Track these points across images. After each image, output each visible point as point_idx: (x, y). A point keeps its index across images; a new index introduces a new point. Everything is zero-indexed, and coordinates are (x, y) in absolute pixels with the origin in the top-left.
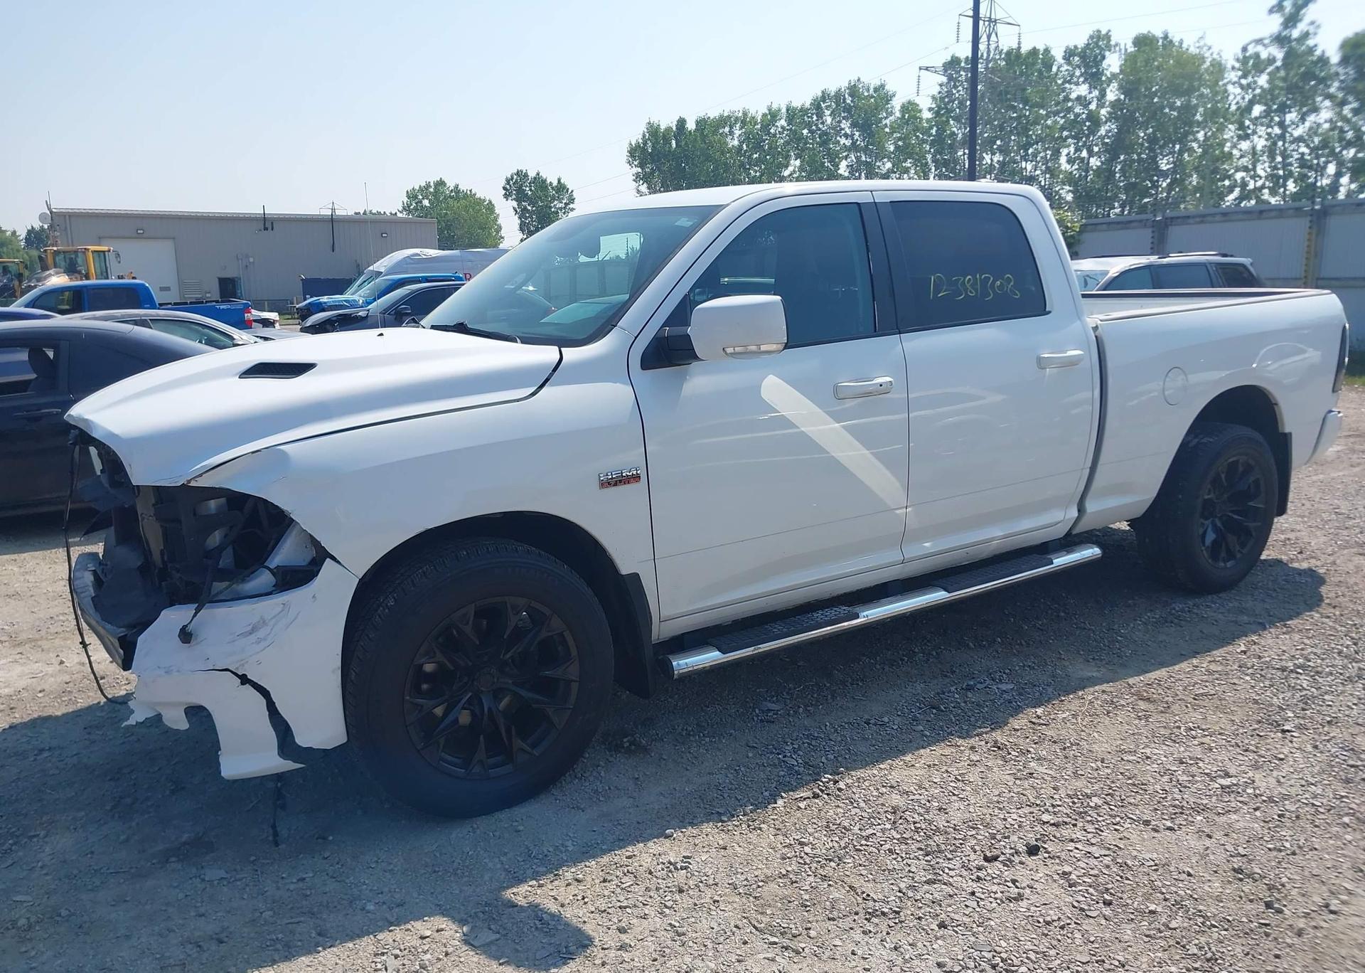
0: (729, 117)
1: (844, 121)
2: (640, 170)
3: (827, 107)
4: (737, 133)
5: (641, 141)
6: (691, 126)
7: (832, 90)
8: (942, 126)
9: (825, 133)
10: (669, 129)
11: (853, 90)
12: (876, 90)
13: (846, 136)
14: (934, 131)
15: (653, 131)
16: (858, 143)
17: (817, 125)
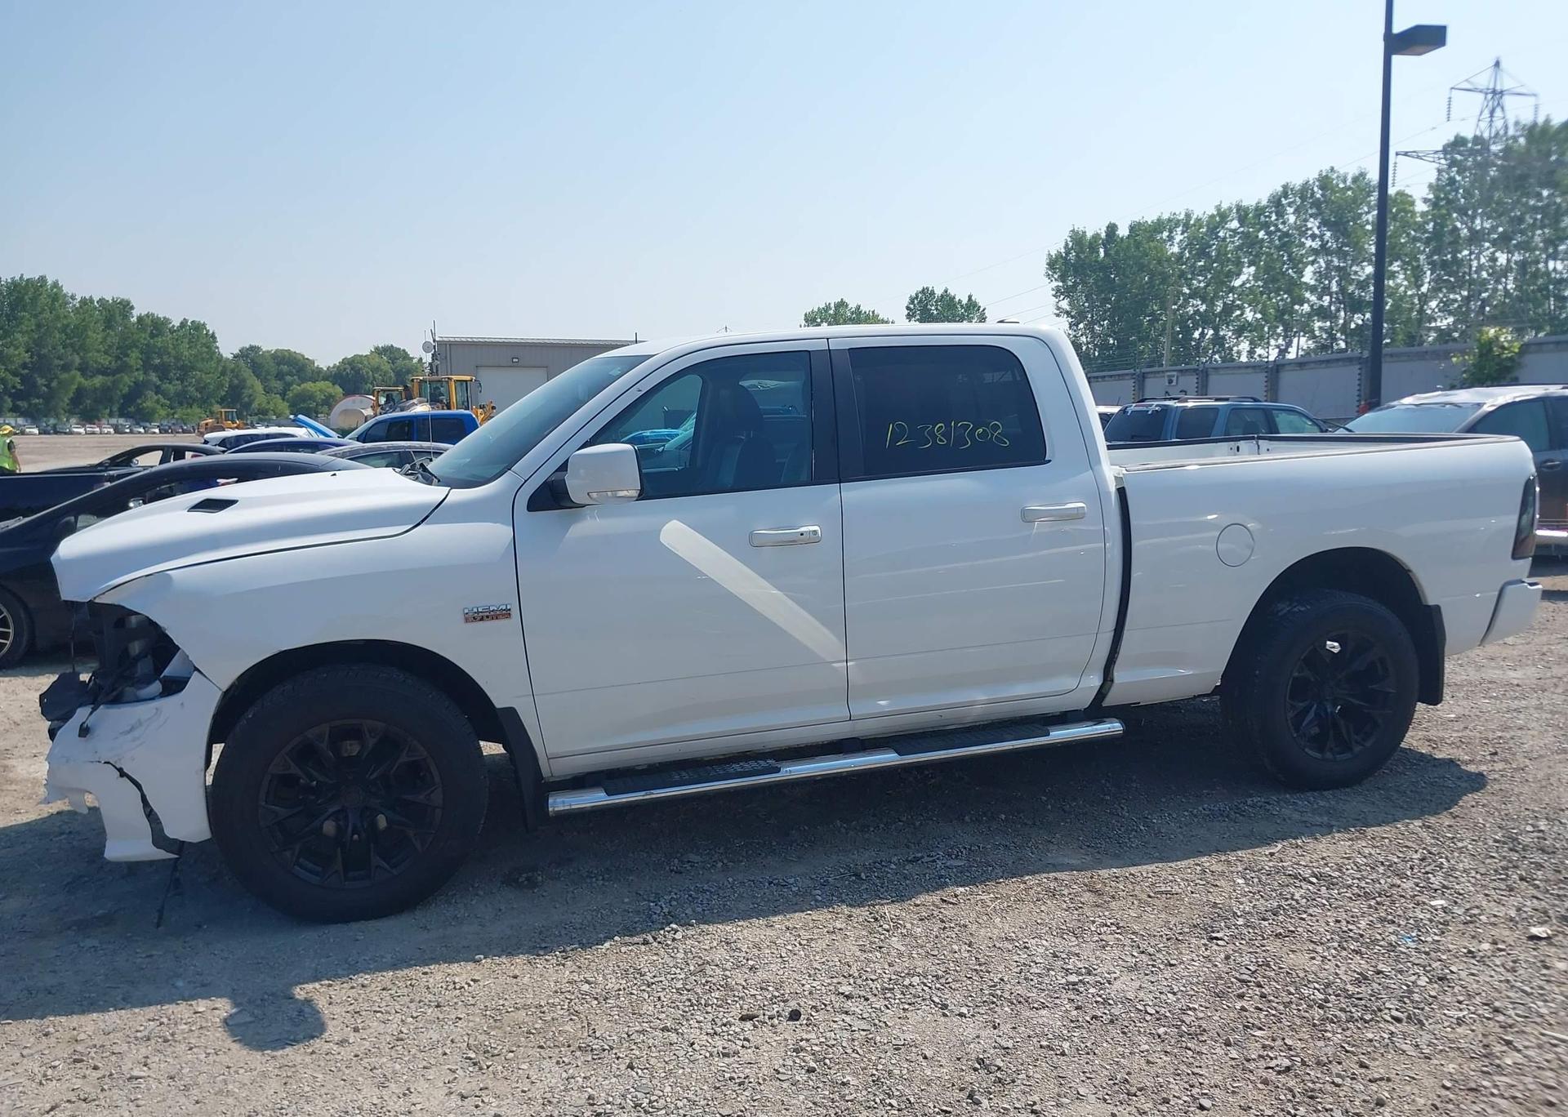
0: (1169, 220)
1: (1312, 220)
2: (1061, 284)
3: (1290, 205)
4: (1178, 238)
5: (1063, 250)
6: (1123, 231)
7: (1297, 182)
8: (1441, 220)
9: (1286, 234)
10: (1096, 236)
11: (1325, 182)
12: (1355, 180)
13: (1313, 237)
14: (1430, 226)
15: (1078, 239)
16: (1330, 244)
17: (1276, 225)
